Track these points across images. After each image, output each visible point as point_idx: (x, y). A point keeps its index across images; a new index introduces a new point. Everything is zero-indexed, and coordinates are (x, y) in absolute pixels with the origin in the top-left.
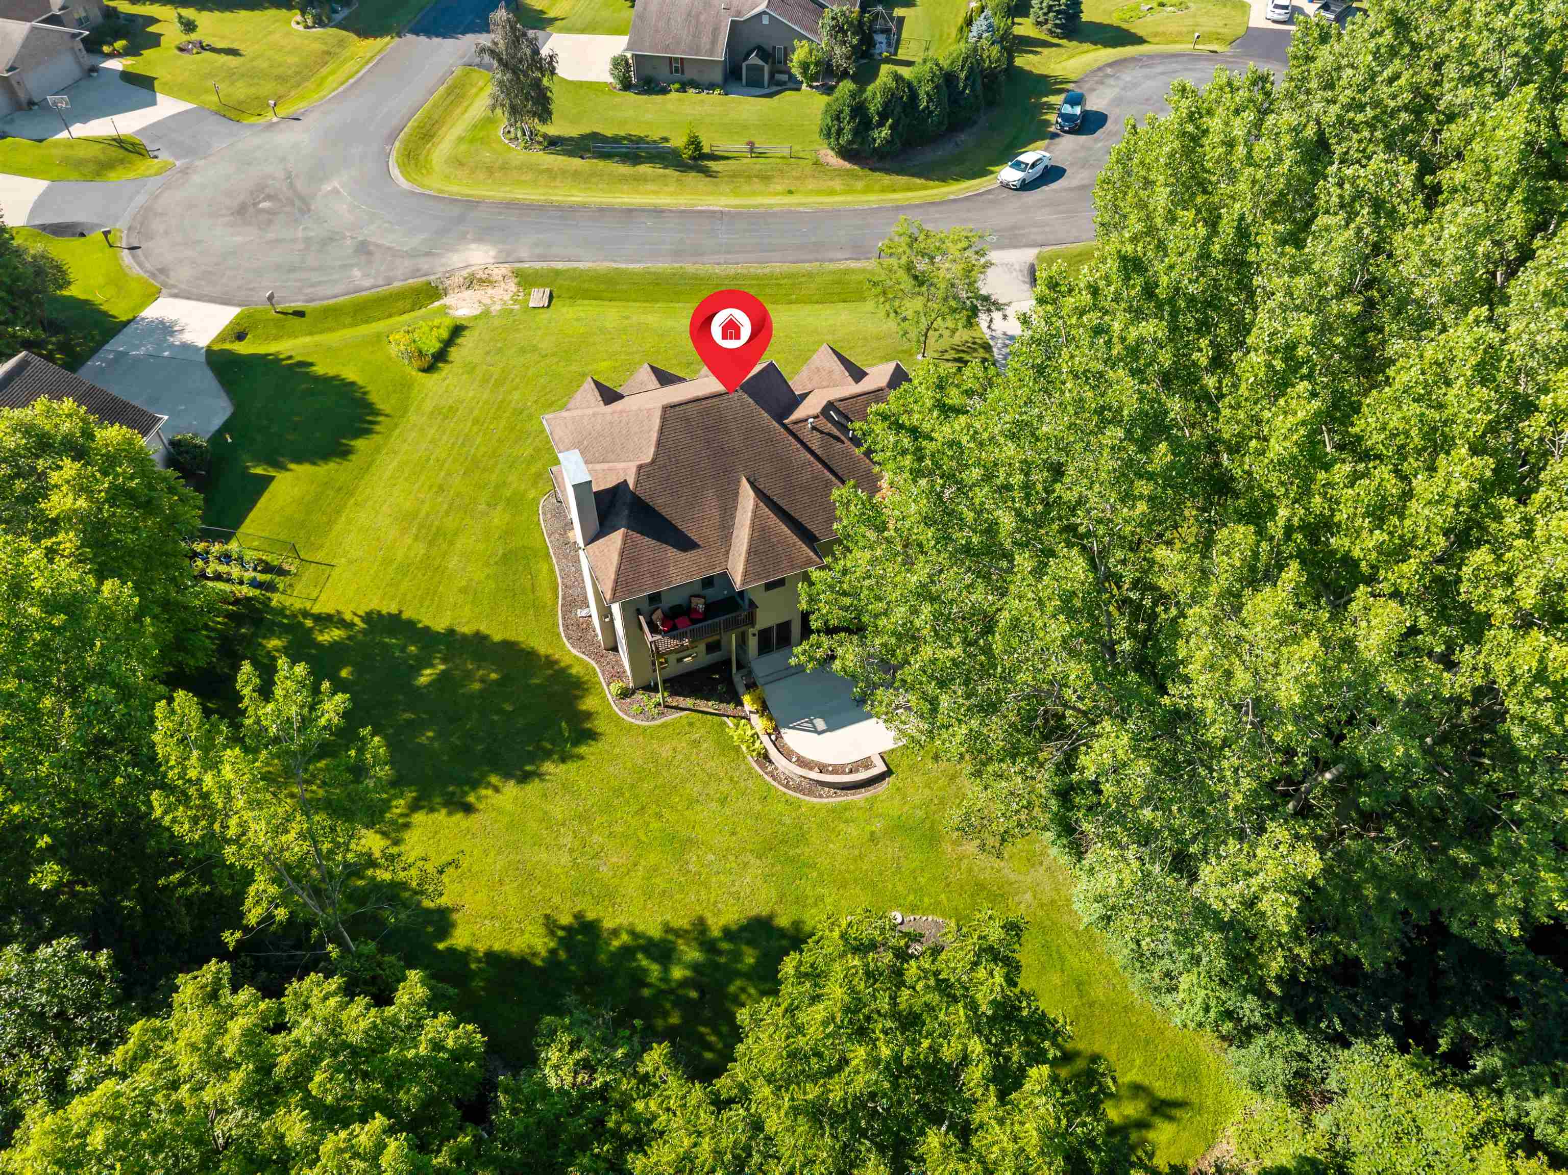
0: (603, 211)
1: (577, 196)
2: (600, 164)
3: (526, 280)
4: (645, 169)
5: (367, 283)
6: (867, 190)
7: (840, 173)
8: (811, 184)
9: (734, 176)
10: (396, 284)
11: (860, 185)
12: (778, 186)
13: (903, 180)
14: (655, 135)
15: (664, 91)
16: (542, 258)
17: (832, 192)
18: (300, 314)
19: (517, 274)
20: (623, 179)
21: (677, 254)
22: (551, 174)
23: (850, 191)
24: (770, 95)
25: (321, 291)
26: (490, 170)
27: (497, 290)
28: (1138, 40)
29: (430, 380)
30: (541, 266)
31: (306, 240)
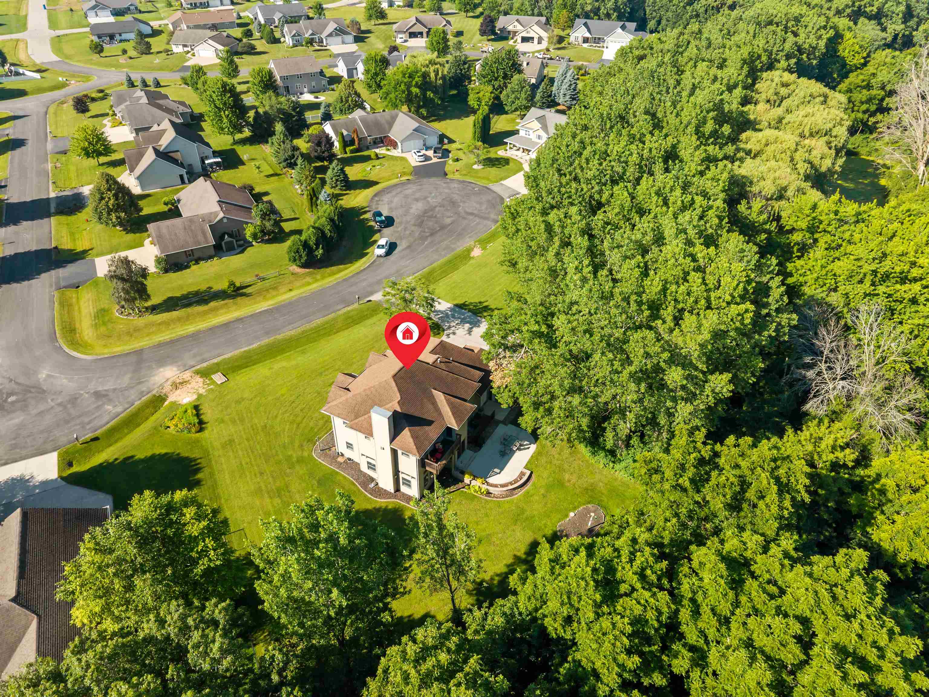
0: (212, 329)
1: (191, 328)
2: (189, 310)
3: (205, 374)
4: (213, 304)
5: (119, 409)
6: (323, 278)
7: (305, 275)
8: (298, 284)
9: (259, 292)
10: (137, 403)
11: (318, 277)
12: (282, 289)
13: (334, 268)
14: (203, 287)
15: (187, 267)
16: (203, 361)
17: (309, 284)
18: (96, 439)
19: (197, 372)
20: (205, 313)
21: (267, 333)
22: (166, 324)
23: (317, 281)
24: (242, 252)
25: (97, 423)
26: (129, 334)
27: (193, 384)
28: (375, 183)
29: (206, 434)
30: (205, 365)
31: (60, 404)
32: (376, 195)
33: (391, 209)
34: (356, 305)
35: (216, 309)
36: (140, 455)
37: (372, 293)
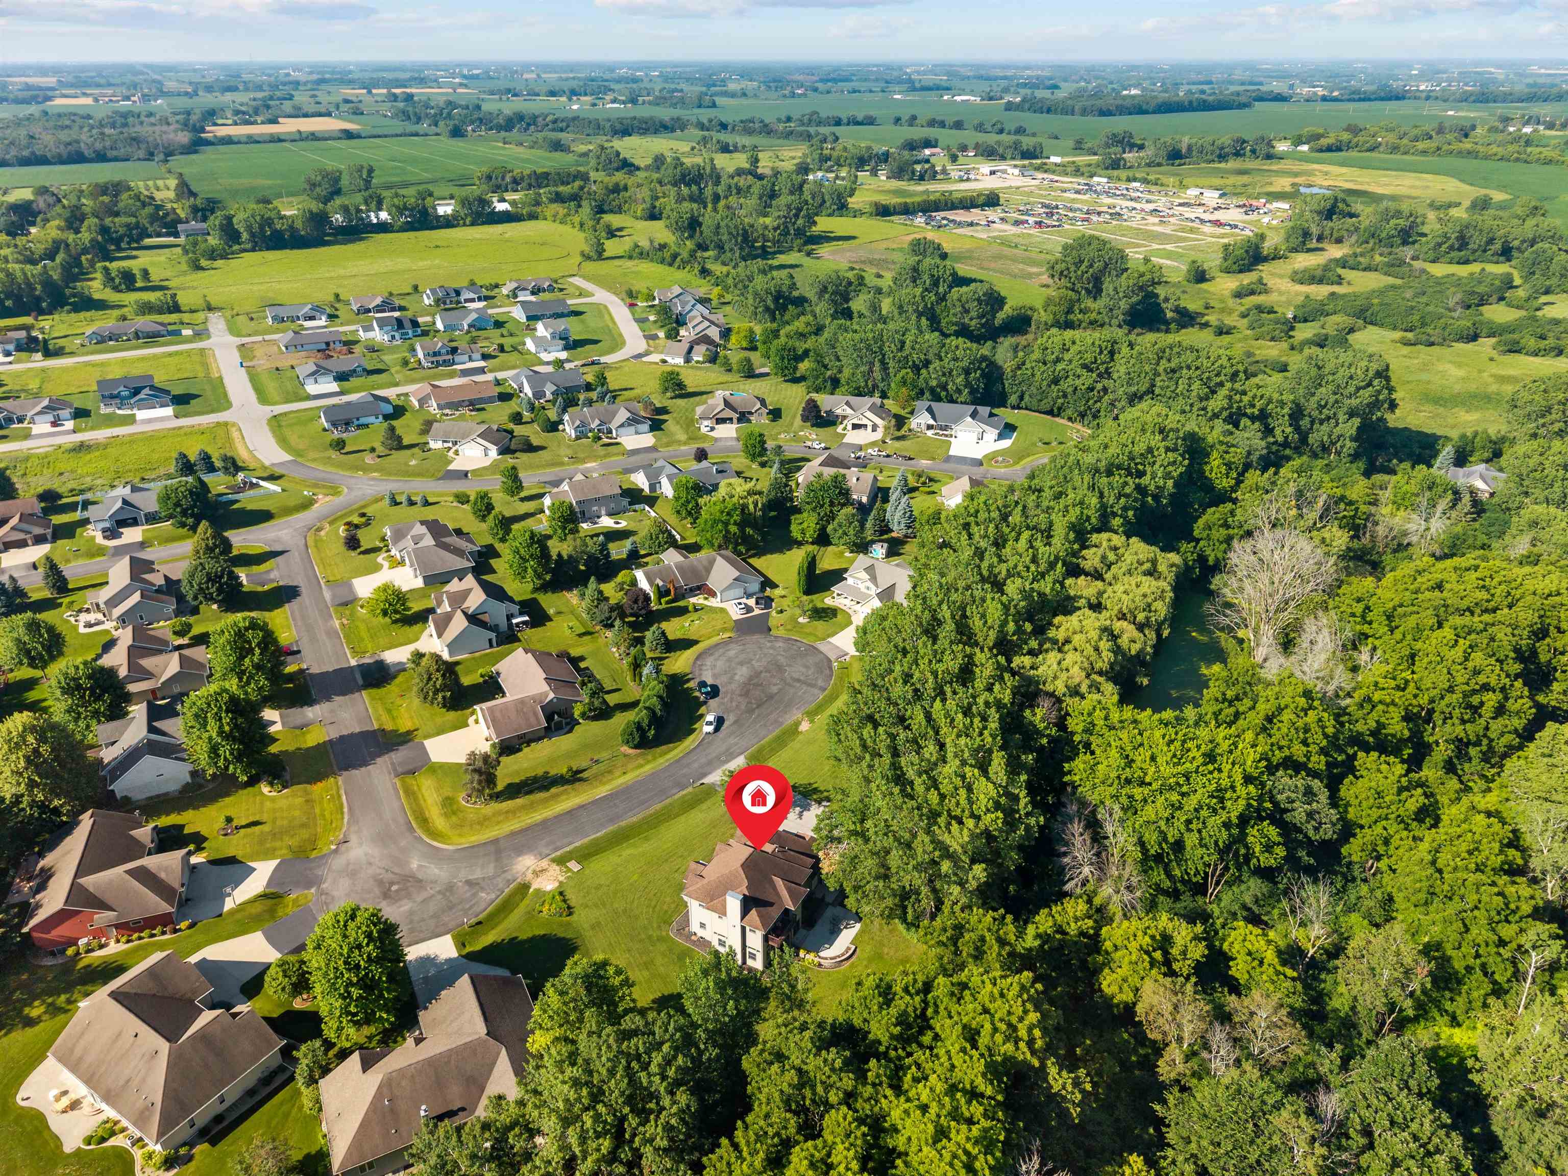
0: (558, 818)
1: (537, 816)
2: (531, 797)
3: (561, 861)
4: (553, 790)
5: (493, 896)
6: (655, 759)
7: (638, 756)
8: (630, 766)
9: (596, 777)
10: (507, 890)
11: (650, 757)
12: (617, 773)
13: (664, 748)
14: (540, 772)
15: (520, 750)
16: (556, 850)
17: (642, 766)
18: (480, 923)
19: (553, 861)
20: (546, 800)
21: (612, 821)
22: (512, 812)
23: (648, 762)
24: (570, 731)
25: (477, 909)
26: (480, 823)
27: (551, 872)
28: (695, 642)
29: (575, 918)
30: (558, 853)
31: (439, 892)
32: (697, 658)
33: (715, 676)
34: (690, 789)
35: (557, 796)
36: (523, 936)
37: (704, 775)
